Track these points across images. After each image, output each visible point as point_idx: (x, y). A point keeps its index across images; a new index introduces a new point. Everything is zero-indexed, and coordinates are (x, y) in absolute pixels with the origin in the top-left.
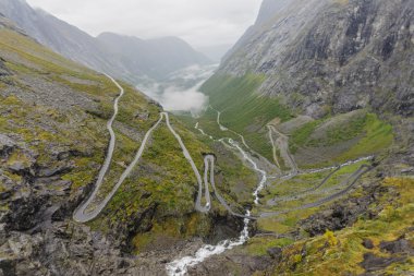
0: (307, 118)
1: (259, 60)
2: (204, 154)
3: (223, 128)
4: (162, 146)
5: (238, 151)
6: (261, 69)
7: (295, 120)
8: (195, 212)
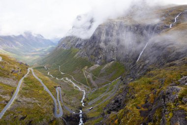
0: (97, 66)
1: (75, 43)
2: (55, 87)
3: (62, 73)
4: (31, 87)
5: (71, 83)
6: (77, 47)
7: (93, 66)
8: (55, 119)
